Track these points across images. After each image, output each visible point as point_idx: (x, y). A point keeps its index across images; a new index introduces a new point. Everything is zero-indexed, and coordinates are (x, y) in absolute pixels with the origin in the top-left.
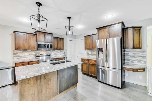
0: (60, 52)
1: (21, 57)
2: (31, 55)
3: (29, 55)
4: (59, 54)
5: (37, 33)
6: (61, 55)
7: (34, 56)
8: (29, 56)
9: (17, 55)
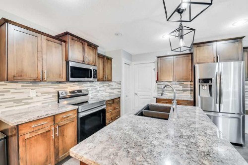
0: (103, 86)
1: (18, 101)
2: (47, 96)
3: (40, 94)
4: (102, 91)
5: (69, 38)
6: (104, 93)
7: (53, 96)
8: (41, 98)
9: (7, 96)
